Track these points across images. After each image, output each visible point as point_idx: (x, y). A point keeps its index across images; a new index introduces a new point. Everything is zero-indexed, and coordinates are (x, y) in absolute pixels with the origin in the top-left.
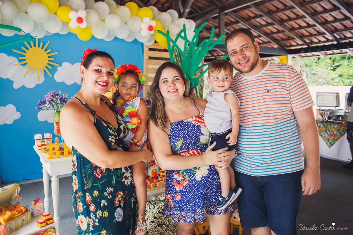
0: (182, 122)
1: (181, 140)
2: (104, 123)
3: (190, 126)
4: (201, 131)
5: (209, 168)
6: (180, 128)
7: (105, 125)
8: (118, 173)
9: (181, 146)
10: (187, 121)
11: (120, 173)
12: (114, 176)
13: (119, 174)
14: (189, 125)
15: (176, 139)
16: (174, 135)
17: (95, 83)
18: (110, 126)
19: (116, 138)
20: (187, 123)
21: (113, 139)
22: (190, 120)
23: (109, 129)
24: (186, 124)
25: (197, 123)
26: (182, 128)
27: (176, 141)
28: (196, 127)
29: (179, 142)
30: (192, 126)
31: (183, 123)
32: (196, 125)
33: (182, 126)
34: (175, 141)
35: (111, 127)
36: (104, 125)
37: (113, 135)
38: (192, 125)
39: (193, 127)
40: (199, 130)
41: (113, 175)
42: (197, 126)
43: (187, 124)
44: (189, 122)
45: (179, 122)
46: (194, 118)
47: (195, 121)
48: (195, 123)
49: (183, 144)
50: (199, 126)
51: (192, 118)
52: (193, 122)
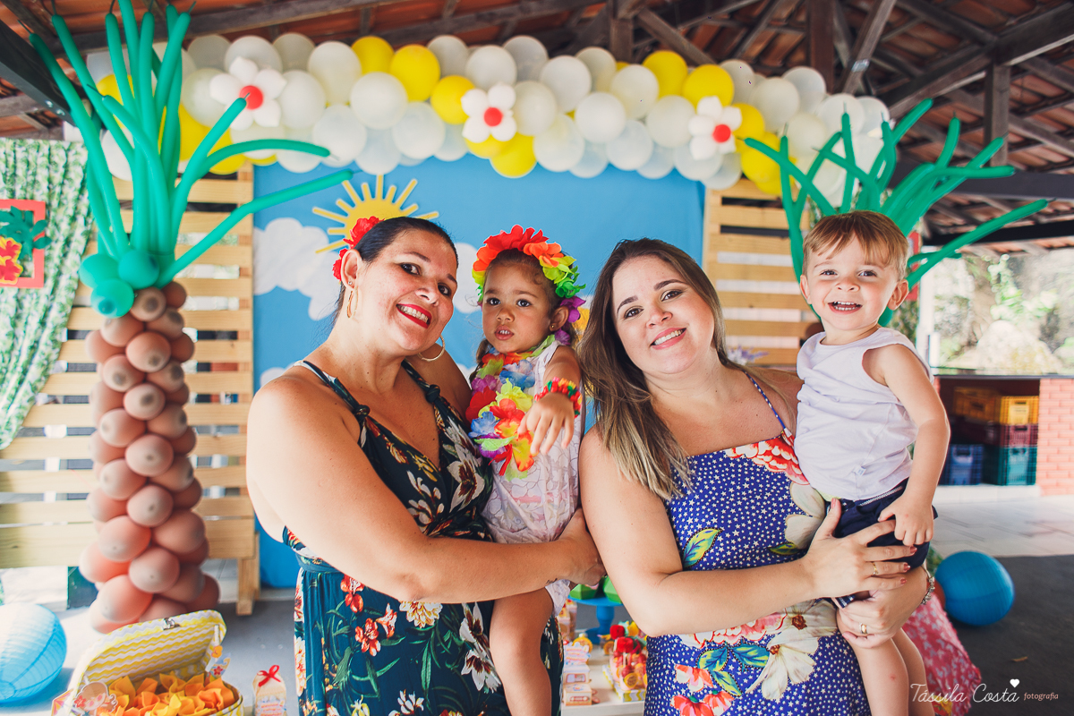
0: (715, 458)
1: (712, 526)
2: (394, 452)
3: (749, 476)
4: (789, 495)
5: (819, 650)
6: (708, 480)
7: (400, 459)
8: (443, 640)
9: (708, 551)
10: (734, 455)
11: (453, 643)
12: (429, 650)
13: (446, 644)
14: (743, 470)
15: (690, 521)
16: (684, 504)
17: (393, 309)
18: (418, 463)
19: (434, 509)
20: (734, 461)
21: (421, 513)
22: (747, 451)
23: (410, 475)
24: (732, 465)
25: (774, 463)
26: (713, 479)
27: (689, 528)
28: (771, 480)
29: (702, 535)
30: (755, 476)
31: (719, 462)
32: (769, 473)
33: (714, 474)
34: (686, 527)
35: (420, 465)
36: (394, 458)
37: (422, 498)
38: (755, 471)
39: (759, 478)
40: (783, 492)
41: (423, 646)
42: (776, 475)
43: (736, 468)
44: (743, 461)
45: (702, 456)
46: (764, 446)
47: (768, 458)
48: (767, 466)
49: (716, 543)
50: (783, 475)
51: (756, 444)
52: (756, 461)
